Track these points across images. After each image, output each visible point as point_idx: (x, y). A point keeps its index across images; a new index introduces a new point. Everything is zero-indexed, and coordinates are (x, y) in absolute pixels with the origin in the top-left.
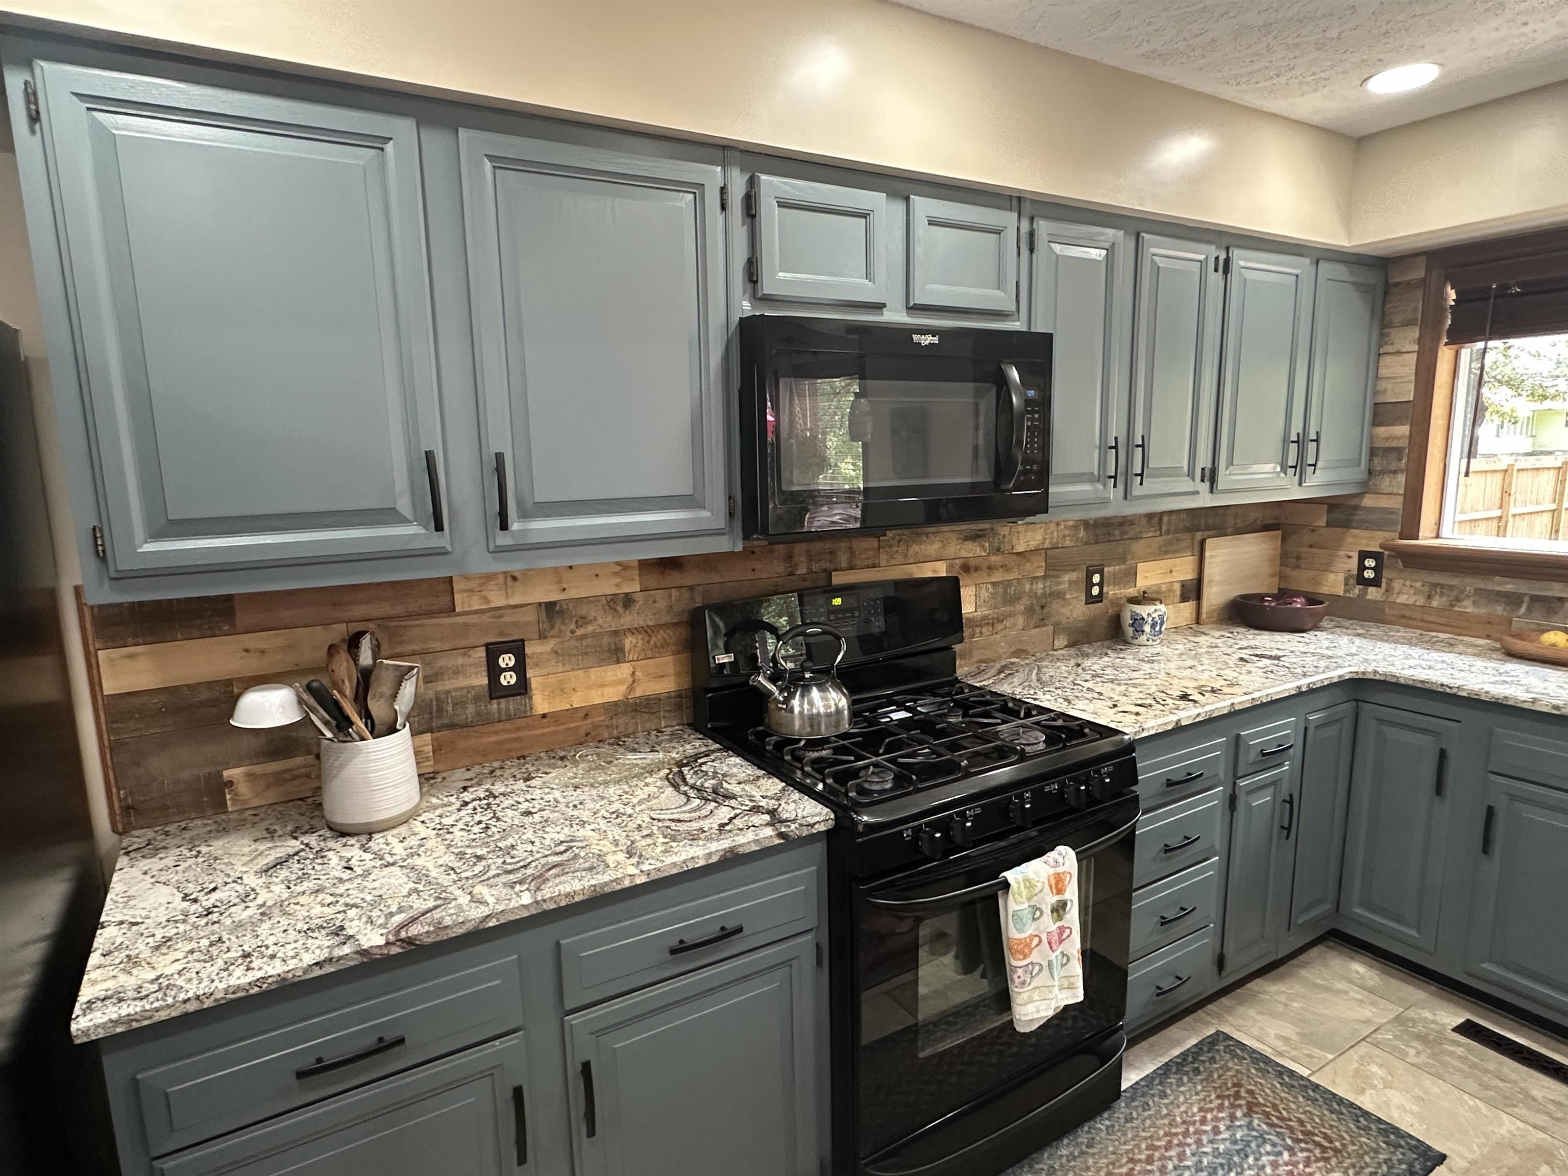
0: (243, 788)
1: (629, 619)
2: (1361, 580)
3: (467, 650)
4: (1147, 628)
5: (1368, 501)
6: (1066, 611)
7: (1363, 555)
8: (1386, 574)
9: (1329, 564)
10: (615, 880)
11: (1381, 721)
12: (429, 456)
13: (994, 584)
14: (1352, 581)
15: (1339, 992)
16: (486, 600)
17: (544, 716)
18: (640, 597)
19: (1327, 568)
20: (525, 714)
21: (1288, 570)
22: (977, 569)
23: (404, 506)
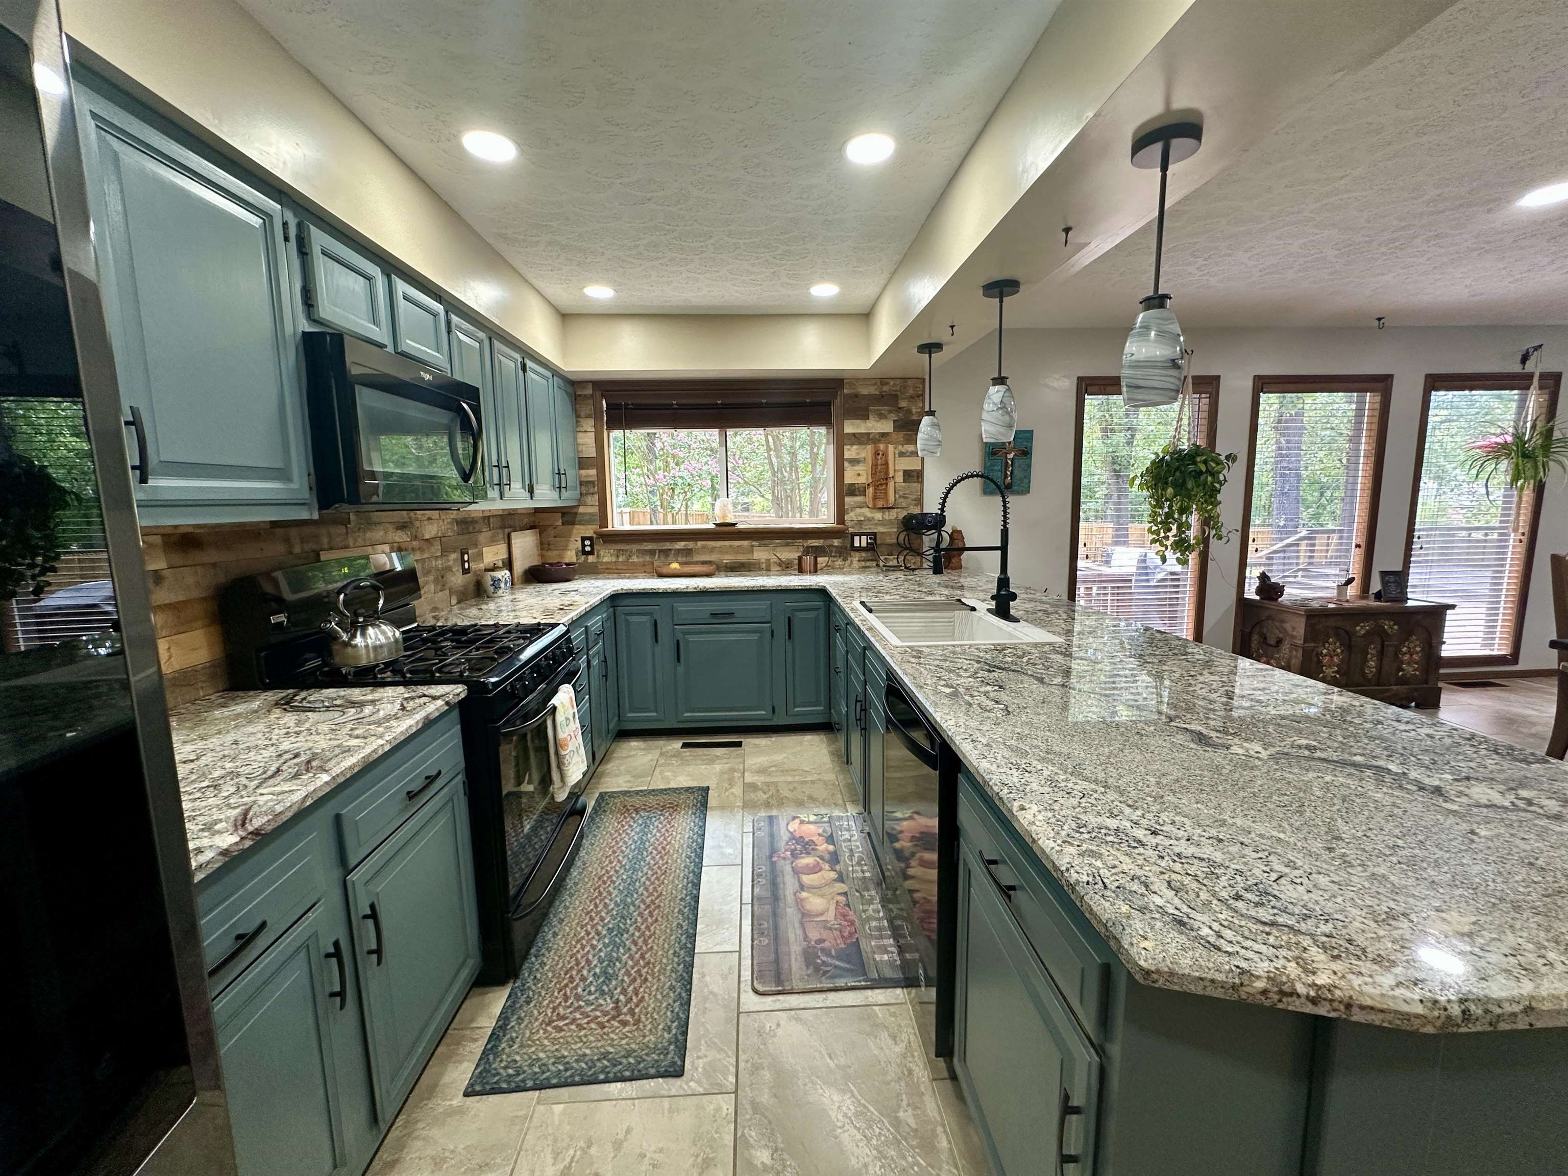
1: (161, 595)
2: (584, 553)
4: (502, 585)
5: (581, 510)
6: (453, 579)
7: (583, 539)
8: (595, 547)
9: (566, 546)
10: (373, 752)
11: (626, 614)
14: (580, 554)
15: (633, 756)
18: (167, 573)
19: (566, 548)
21: (544, 552)
22: (406, 550)
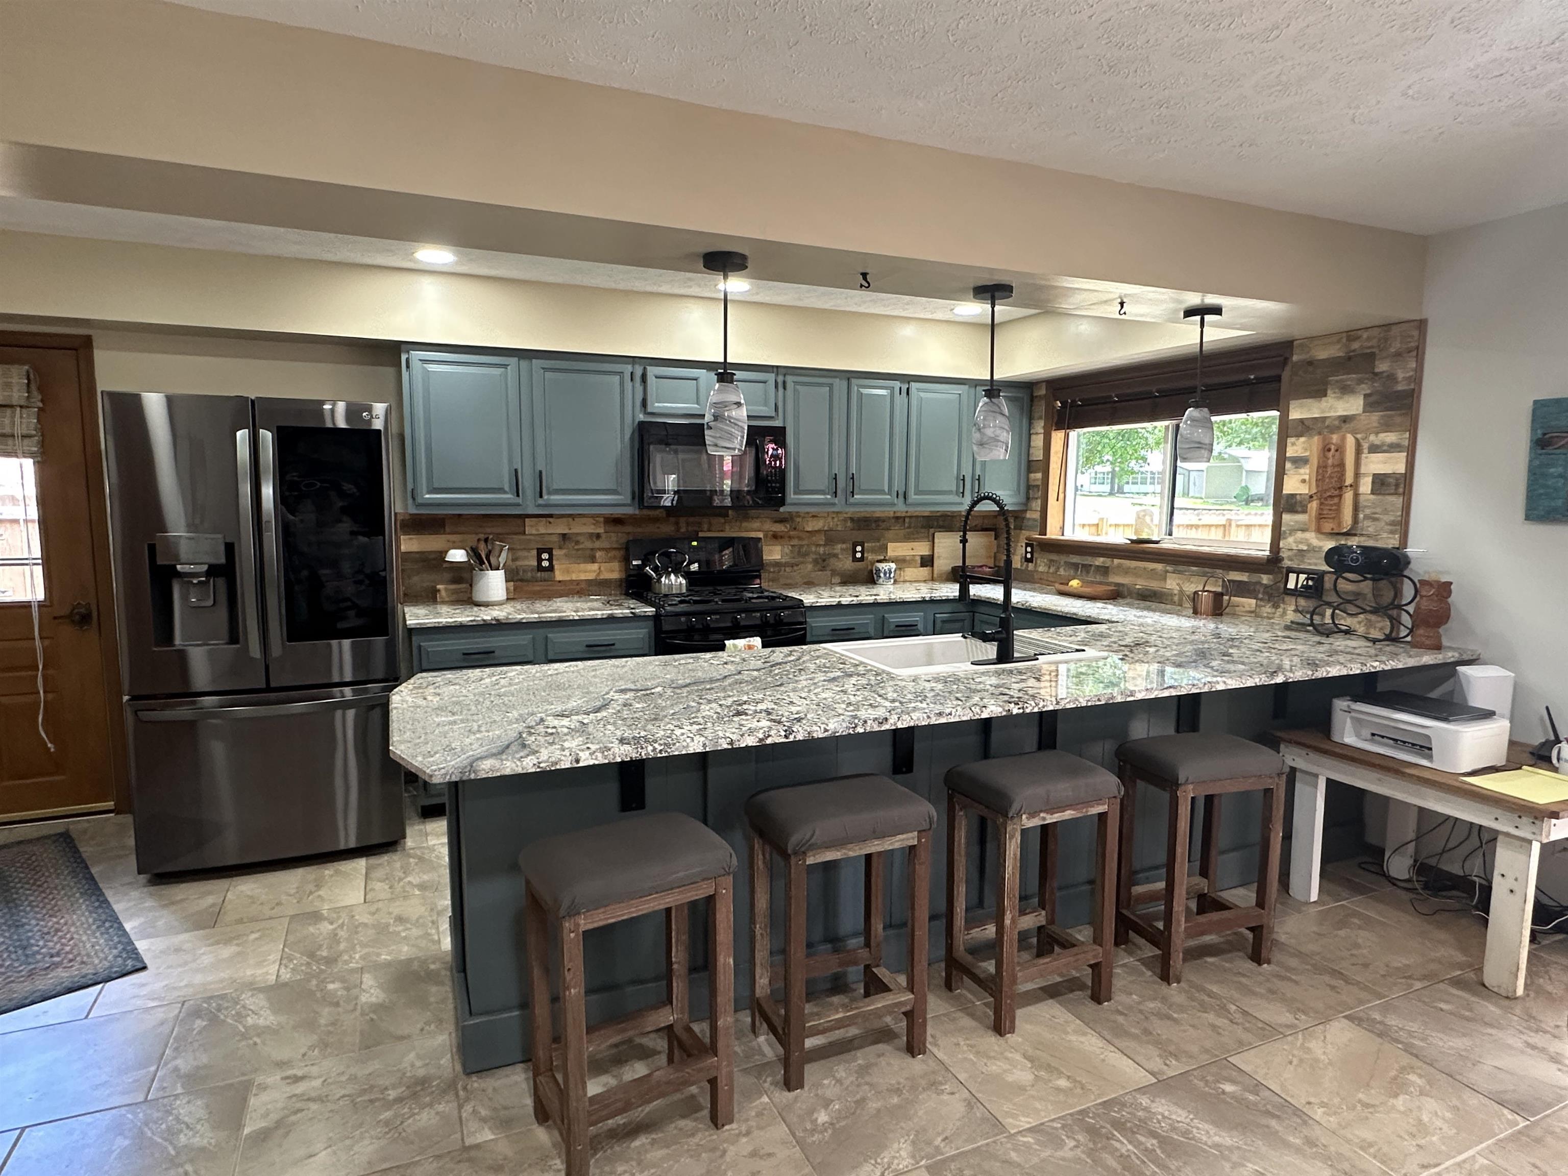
0: (443, 593)
1: (598, 544)
2: (1026, 560)
3: (529, 550)
4: (882, 575)
5: (1028, 514)
6: (838, 564)
7: (1027, 545)
8: (1035, 555)
9: (1015, 551)
12: (516, 471)
13: (792, 546)
14: (1023, 560)
16: (538, 530)
17: (560, 582)
18: (604, 536)
19: (1014, 553)
20: (552, 580)
22: (781, 537)
23: (507, 488)
